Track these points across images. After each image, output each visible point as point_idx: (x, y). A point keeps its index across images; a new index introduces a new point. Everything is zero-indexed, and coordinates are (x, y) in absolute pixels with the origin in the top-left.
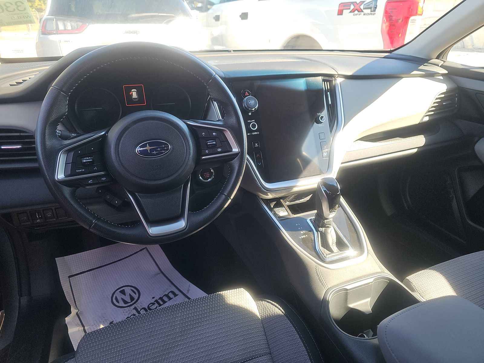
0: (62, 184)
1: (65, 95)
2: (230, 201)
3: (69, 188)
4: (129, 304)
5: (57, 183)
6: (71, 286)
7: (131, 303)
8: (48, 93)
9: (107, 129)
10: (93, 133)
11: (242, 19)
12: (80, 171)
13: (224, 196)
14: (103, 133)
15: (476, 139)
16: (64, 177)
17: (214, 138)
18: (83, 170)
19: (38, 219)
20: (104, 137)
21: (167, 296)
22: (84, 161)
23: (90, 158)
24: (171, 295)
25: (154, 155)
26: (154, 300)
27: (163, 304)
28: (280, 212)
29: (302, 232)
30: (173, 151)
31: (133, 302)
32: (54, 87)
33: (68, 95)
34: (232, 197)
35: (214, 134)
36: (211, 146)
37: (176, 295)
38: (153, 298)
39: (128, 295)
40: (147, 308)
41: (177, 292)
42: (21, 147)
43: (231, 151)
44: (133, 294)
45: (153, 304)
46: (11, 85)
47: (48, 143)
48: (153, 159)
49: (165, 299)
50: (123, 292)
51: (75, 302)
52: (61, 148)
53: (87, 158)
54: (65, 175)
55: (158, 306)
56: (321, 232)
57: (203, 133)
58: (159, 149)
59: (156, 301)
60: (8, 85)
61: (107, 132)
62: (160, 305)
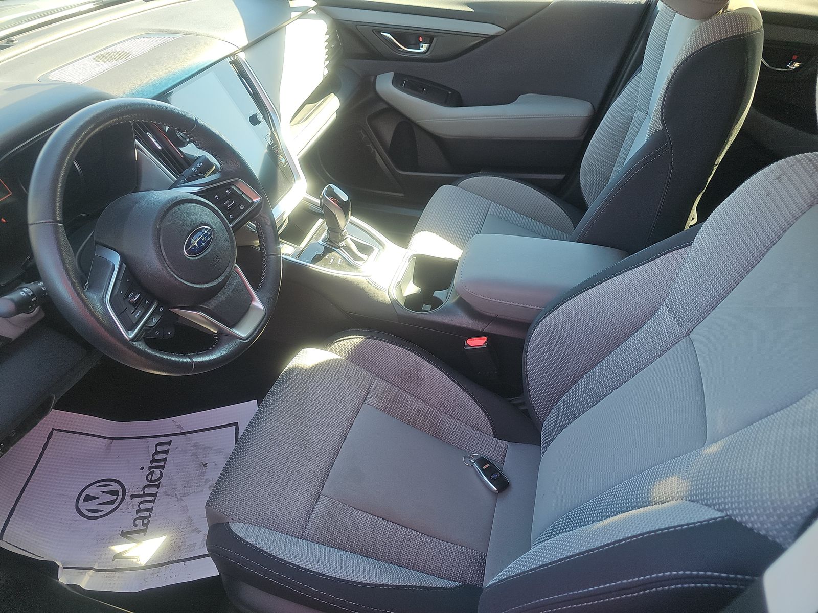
13: (272, 257)
15: (373, 78)
27: (165, 464)
29: (327, 257)
31: (121, 494)
35: (227, 191)
39: (100, 495)
41: (165, 440)
43: (253, 204)
44: (107, 489)
45: (152, 473)
50: (89, 498)
55: (161, 470)
56: (343, 247)
57: (216, 196)
62: (163, 467)
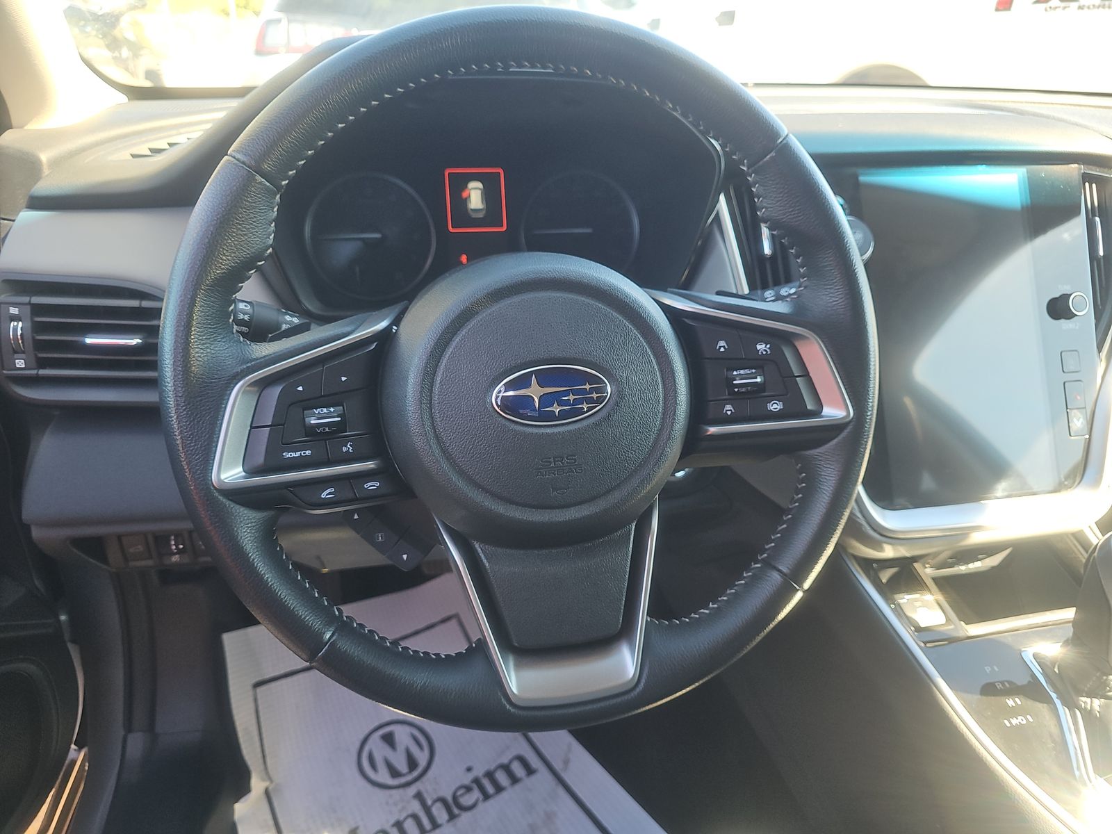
0: (231, 500)
1: (267, 189)
2: (799, 596)
3: (254, 515)
4: (403, 780)
5: (217, 494)
6: (257, 711)
7: (409, 778)
8: (213, 180)
9: (396, 309)
10: (348, 325)
11: (720, 25)
12: (298, 454)
13: (776, 577)
14: (384, 324)
16: (244, 474)
17: (758, 363)
18: (308, 453)
19: (176, 554)
20: (386, 339)
21: (506, 768)
22: (312, 422)
23: (332, 409)
24: (518, 769)
25: (551, 416)
26: (471, 776)
27: (493, 795)
28: (917, 609)
29: (1010, 702)
30: (617, 404)
31: (415, 774)
32: (234, 158)
33: (278, 188)
34: (807, 585)
35: (761, 347)
36: (743, 390)
37: (530, 771)
38: (469, 769)
39: (401, 748)
40: (450, 799)
41: (534, 762)
42: (140, 341)
43: (817, 413)
44: (415, 750)
45: (468, 789)
46: (134, 156)
47: (200, 353)
48: (548, 431)
49: (502, 778)
50: (389, 739)
51: (264, 757)
52: (242, 371)
53: (325, 410)
54: (246, 468)
55: (481, 797)
56: (1088, 715)
57: (722, 343)
58: (571, 397)
59: (477, 781)
60: (125, 155)
61: (397, 321)
62: (487, 797)
